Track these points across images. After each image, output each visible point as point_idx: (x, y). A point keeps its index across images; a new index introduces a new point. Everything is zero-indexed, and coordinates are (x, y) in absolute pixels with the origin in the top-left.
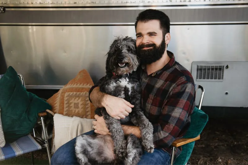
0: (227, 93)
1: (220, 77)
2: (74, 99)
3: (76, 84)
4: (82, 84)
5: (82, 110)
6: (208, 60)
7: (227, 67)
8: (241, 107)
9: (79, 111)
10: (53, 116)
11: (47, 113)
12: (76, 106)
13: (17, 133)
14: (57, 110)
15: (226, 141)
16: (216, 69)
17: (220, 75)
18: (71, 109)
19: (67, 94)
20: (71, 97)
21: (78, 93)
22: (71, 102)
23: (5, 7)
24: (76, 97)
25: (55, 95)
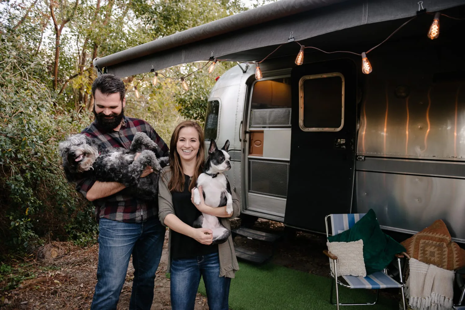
2: (430, 247)
3: (432, 233)
4: (439, 234)
5: (438, 259)
9: (434, 260)
10: (409, 260)
11: (405, 255)
12: (432, 254)
13: (373, 268)
14: (411, 255)
18: (426, 256)
19: (422, 241)
20: (427, 245)
21: (434, 242)
22: (426, 249)
23: (365, 157)
24: (432, 245)
25: (408, 239)
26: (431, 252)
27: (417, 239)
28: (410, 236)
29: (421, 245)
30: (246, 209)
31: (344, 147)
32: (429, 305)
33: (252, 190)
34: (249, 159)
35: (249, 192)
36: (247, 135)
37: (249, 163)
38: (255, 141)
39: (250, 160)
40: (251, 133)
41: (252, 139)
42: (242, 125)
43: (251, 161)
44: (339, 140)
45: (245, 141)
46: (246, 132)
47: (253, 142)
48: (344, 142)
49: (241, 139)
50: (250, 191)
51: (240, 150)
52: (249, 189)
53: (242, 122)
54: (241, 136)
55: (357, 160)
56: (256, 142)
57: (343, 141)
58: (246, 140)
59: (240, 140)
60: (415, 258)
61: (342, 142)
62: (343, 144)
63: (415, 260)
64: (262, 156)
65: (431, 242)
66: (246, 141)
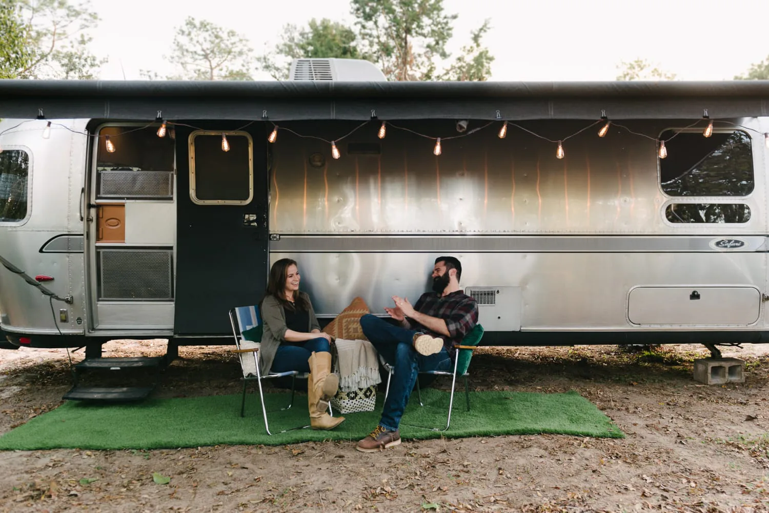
0: (499, 318)
1: (492, 302)
2: (352, 324)
6: (482, 285)
7: (498, 292)
8: (513, 332)
9: (358, 335)
12: (356, 330)
14: (337, 336)
15: (503, 376)
16: (488, 294)
17: (492, 298)
18: (350, 334)
19: (344, 320)
20: (349, 323)
21: (356, 319)
22: (350, 326)
23: (280, 235)
24: (354, 322)
25: (332, 323)
26: (354, 328)
27: (339, 320)
28: (332, 319)
29: (344, 324)
30: (93, 329)
31: (255, 224)
32: (359, 380)
33: (105, 297)
34: (97, 247)
35: (98, 301)
36: (93, 212)
37: (98, 254)
38: (107, 220)
39: (98, 250)
40: (98, 207)
41: (101, 216)
42: (83, 194)
43: (102, 251)
44: (247, 216)
45: (89, 220)
46: (90, 206)
47: (102, 221)
48: (255, 218)
49: (83, 216)
50: (100, 299)
51: (82, 235)
52: (99, 295)
53: (83, 190)
54: (82, 212)
55: (270, 239)
56: (109, 221)
57: (253, 217)
58: (91, 217)
59: (82, 219)
60: (340, 338)
61: (251, 219)
62: (253, 221)
63: (340, 339)
64: (124, 243)
65: (353, 319)
66: (92, 220)
